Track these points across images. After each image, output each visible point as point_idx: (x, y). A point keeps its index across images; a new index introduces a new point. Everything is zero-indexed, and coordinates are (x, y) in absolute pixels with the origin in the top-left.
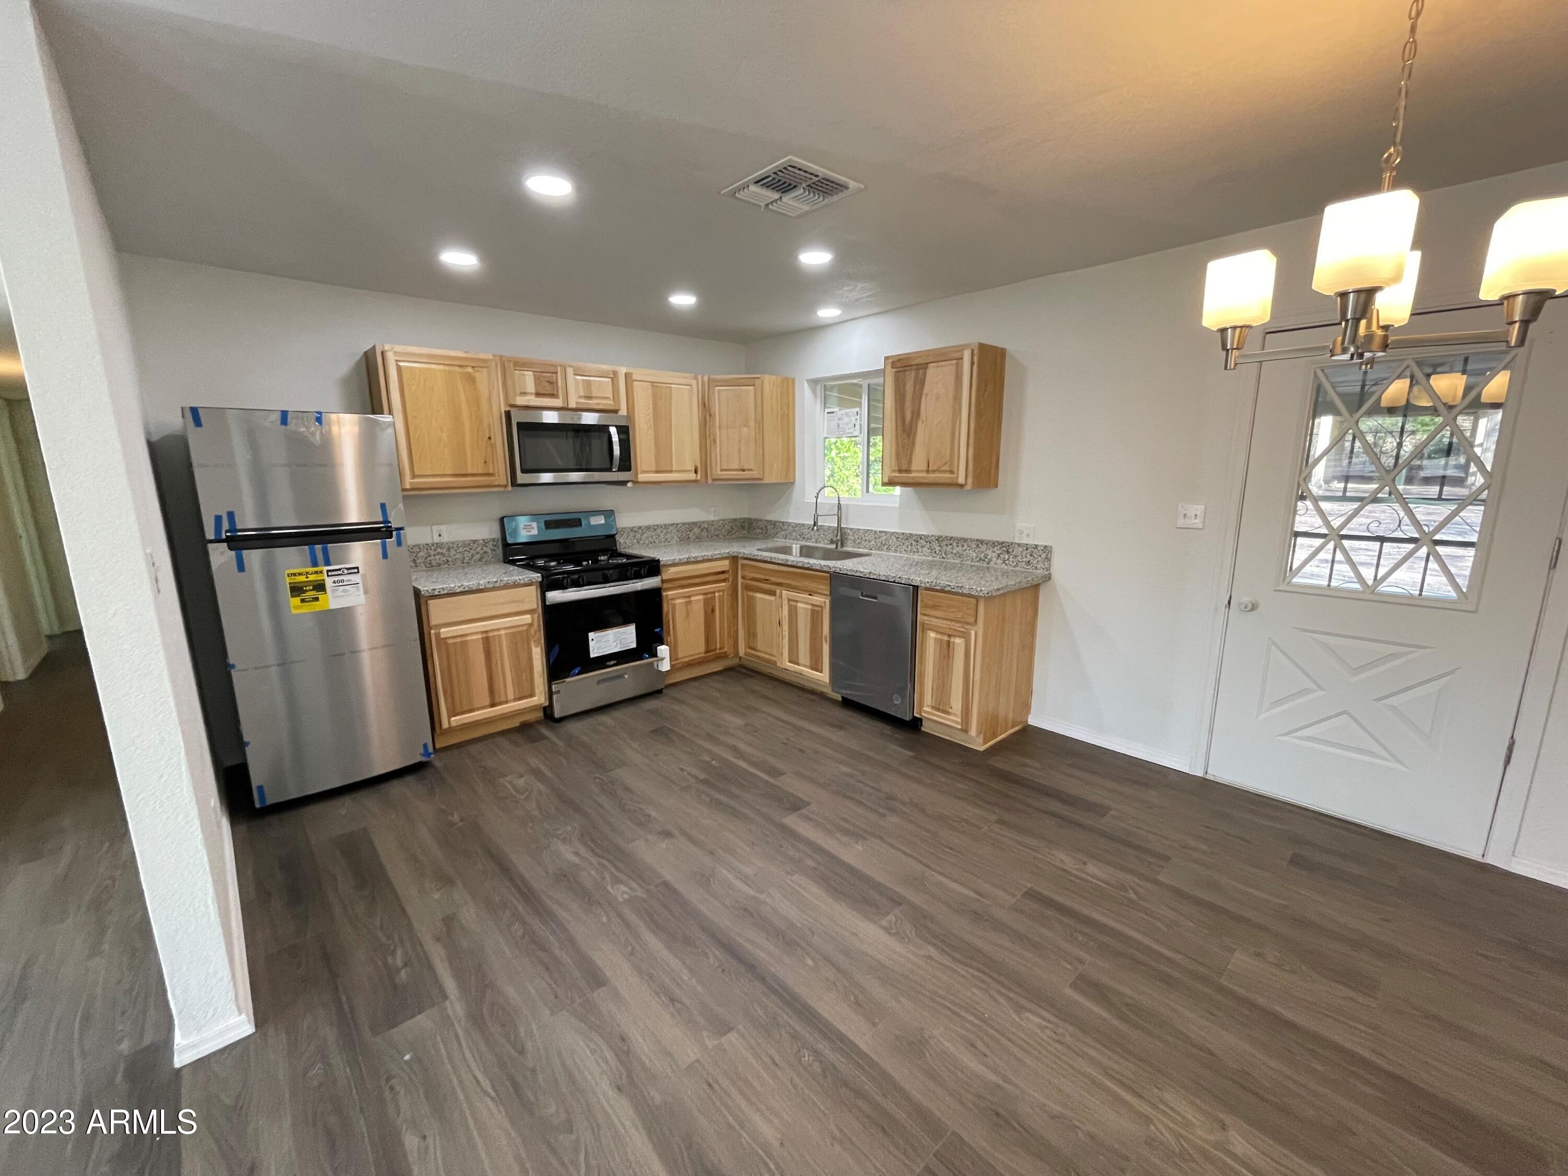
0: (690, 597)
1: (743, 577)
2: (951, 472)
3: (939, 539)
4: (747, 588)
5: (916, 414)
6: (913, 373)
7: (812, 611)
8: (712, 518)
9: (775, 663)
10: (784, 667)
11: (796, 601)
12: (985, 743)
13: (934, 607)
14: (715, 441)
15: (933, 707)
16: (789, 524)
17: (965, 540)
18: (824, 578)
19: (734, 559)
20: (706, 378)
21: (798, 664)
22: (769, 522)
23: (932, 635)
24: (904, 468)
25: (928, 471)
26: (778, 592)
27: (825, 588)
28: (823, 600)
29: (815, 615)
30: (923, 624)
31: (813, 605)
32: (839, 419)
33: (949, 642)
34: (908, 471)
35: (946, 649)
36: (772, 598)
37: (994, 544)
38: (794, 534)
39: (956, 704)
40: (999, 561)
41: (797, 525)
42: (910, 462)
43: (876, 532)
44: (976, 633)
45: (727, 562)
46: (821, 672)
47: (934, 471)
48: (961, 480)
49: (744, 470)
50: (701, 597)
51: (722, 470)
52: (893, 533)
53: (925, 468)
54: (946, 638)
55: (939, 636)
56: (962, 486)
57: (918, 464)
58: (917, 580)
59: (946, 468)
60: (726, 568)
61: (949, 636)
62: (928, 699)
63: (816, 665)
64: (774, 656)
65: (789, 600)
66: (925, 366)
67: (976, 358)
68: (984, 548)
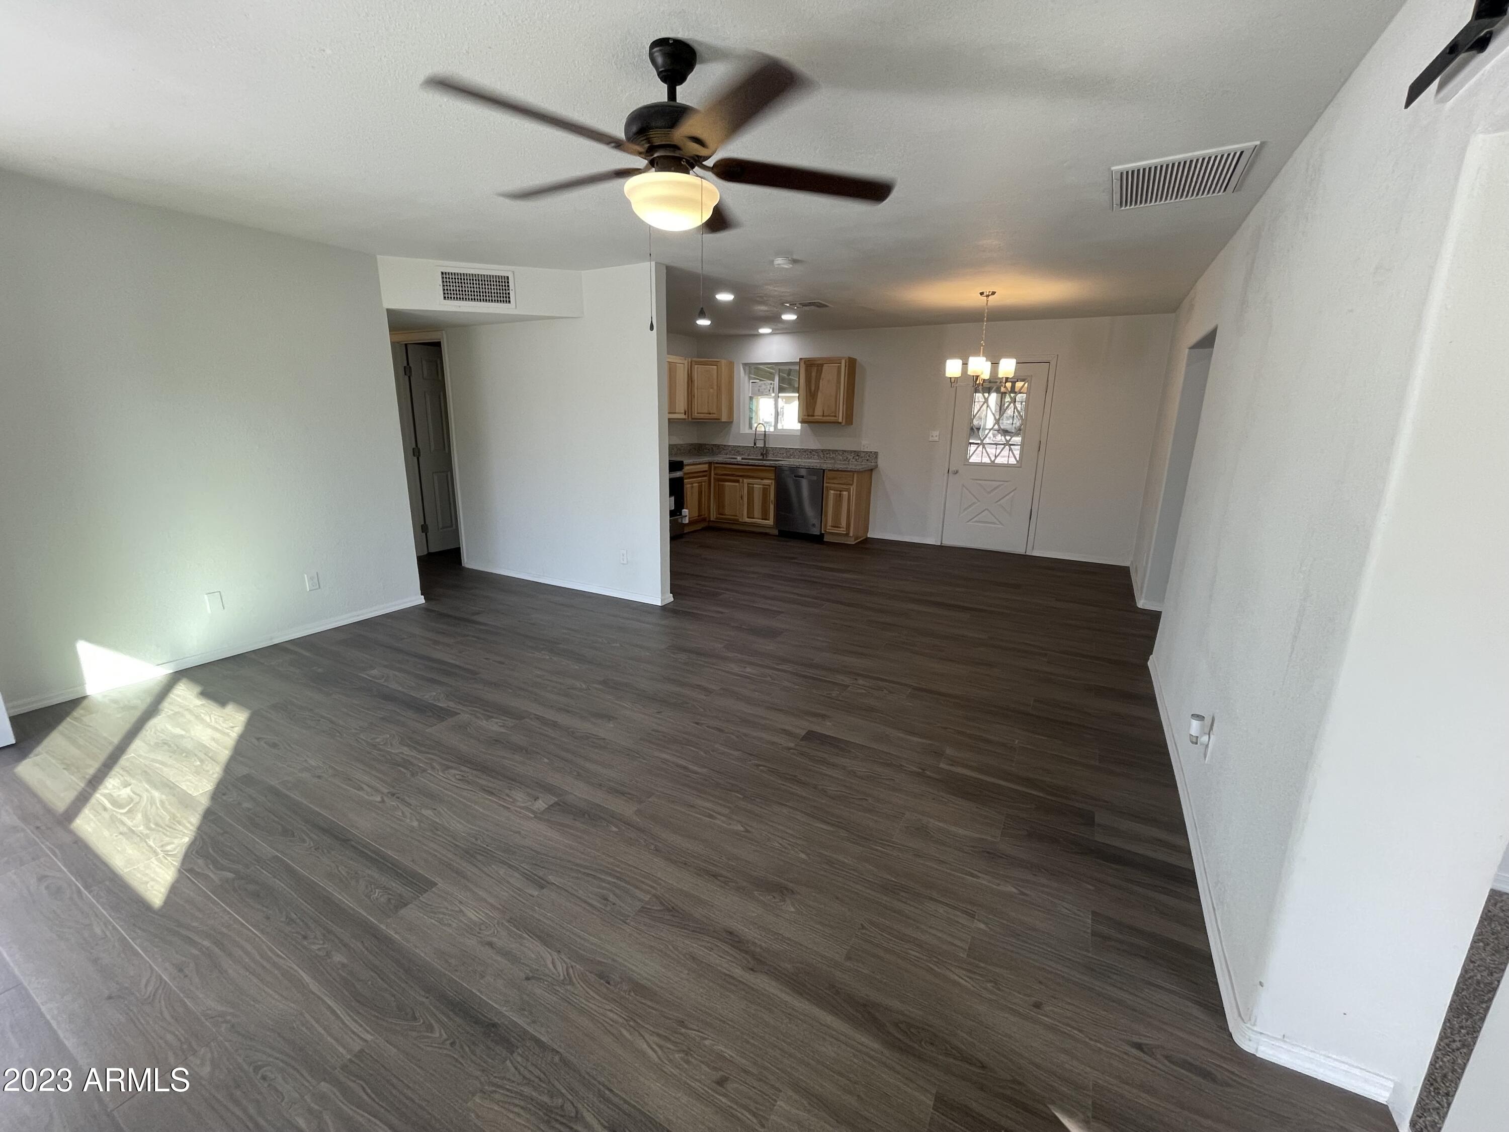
0: (693, 484)
1: (715, 474)
2: (835, 416)
3: (822, 451)
4: (719, 480)
5: (817, 388)
6: (816, 368)
7: (764, 488)
8: (681, 442)
9: (737, 520)
10: (744, 521)
11: (753, 484)
12: (855, 541)
13: (834, 478)
14: (694, 397)
15: (832, 526)
16: (729, 446)
17: (837, 451)
18: (771, 470)
19: (710, 463)
20: (690, 360)
21: (754, 518)
22: (713, 445)
23: (832, 492)
24: (810, 414)
25: (823, 416)
26: (741, 480)
27: (772, 476)
28: (770, 482)
29: (765, 491)
30: (827, 487)
31: (764, 485)
32: (760, 386)
33: (840, 494)
34: (813, 416)
35: (839, 498)
36: (737, 484)
37: (851, 452)
38: (733, 452)
39: (844, 523)
40: (854, 460)
41: (735, 446)
42: (814, 412)
43: (786, 449)
44: (853, 489)
45: (707, 466)
46: (769, 520)
47: (827, 416)
48: (840, 420)
49: (710, 414)
50: (697, 484)
51: (698, 413)
52: (796, 449)
53: (821, 414)
54: (839, 492)
55: (836, 492)
56: (840, 423)
57: (818, 412)
58: (824, 467)
59: (834, 414)
60: (707, 469)
61: (841, 491)
62: (830, 523)
63: (765, 517)
64: (736, 516)
65: (748, 484)
66: (822, 365)
67: (847, 364)
68: (846, 454)
